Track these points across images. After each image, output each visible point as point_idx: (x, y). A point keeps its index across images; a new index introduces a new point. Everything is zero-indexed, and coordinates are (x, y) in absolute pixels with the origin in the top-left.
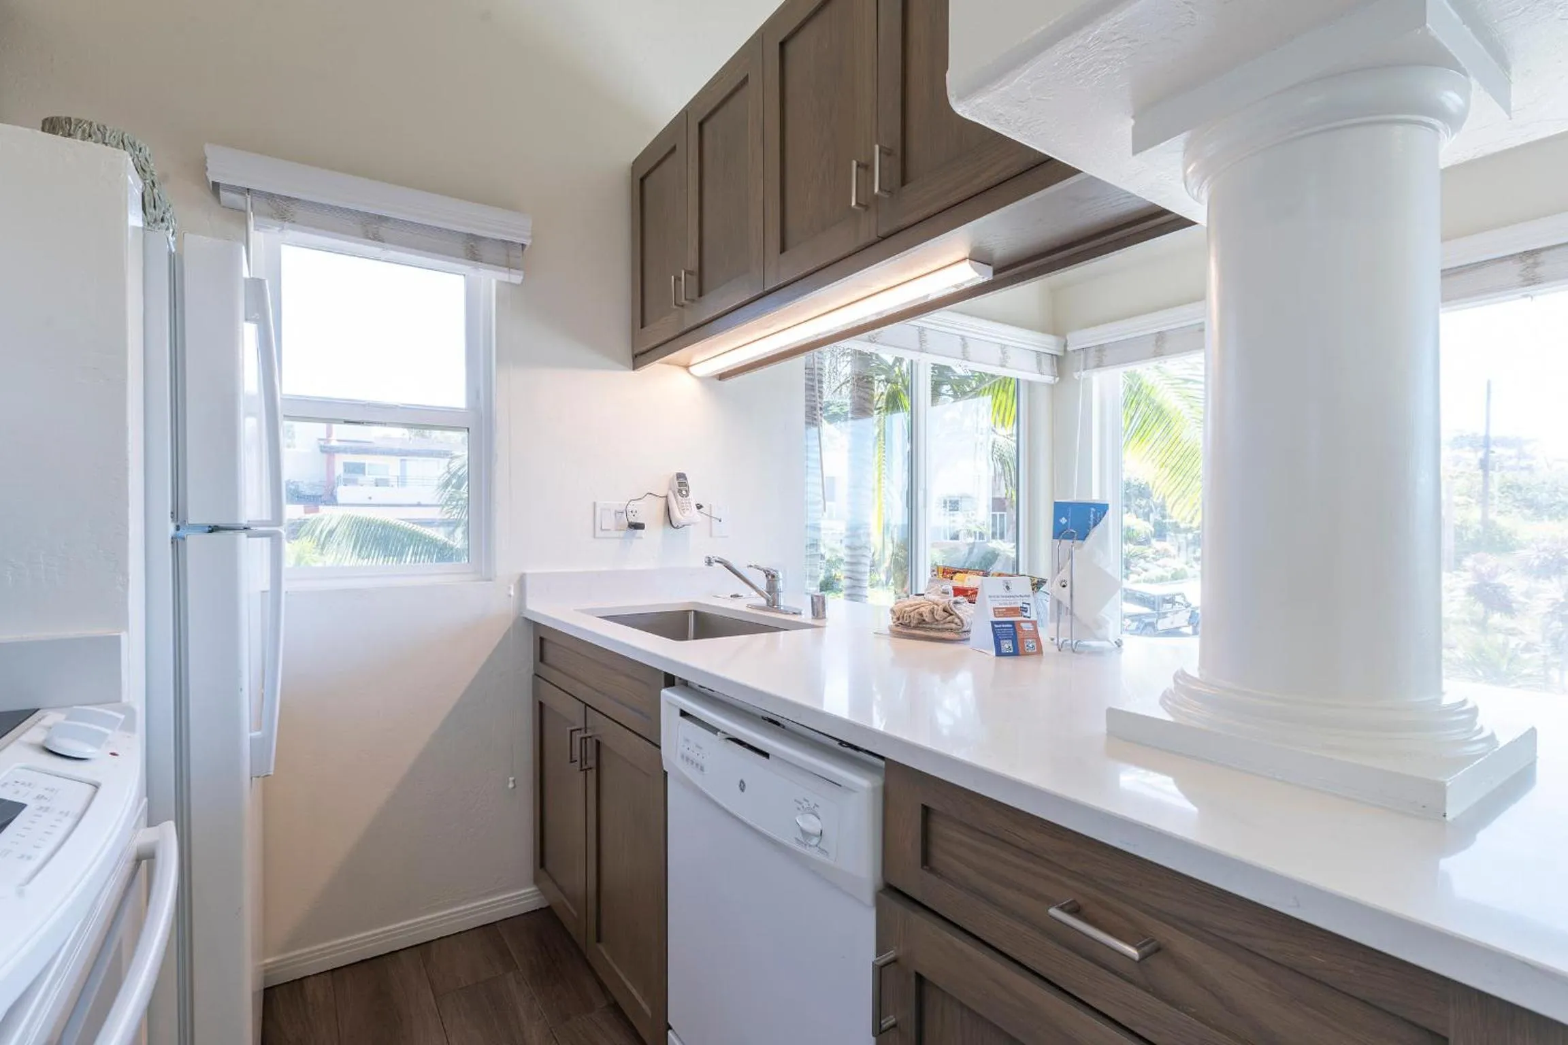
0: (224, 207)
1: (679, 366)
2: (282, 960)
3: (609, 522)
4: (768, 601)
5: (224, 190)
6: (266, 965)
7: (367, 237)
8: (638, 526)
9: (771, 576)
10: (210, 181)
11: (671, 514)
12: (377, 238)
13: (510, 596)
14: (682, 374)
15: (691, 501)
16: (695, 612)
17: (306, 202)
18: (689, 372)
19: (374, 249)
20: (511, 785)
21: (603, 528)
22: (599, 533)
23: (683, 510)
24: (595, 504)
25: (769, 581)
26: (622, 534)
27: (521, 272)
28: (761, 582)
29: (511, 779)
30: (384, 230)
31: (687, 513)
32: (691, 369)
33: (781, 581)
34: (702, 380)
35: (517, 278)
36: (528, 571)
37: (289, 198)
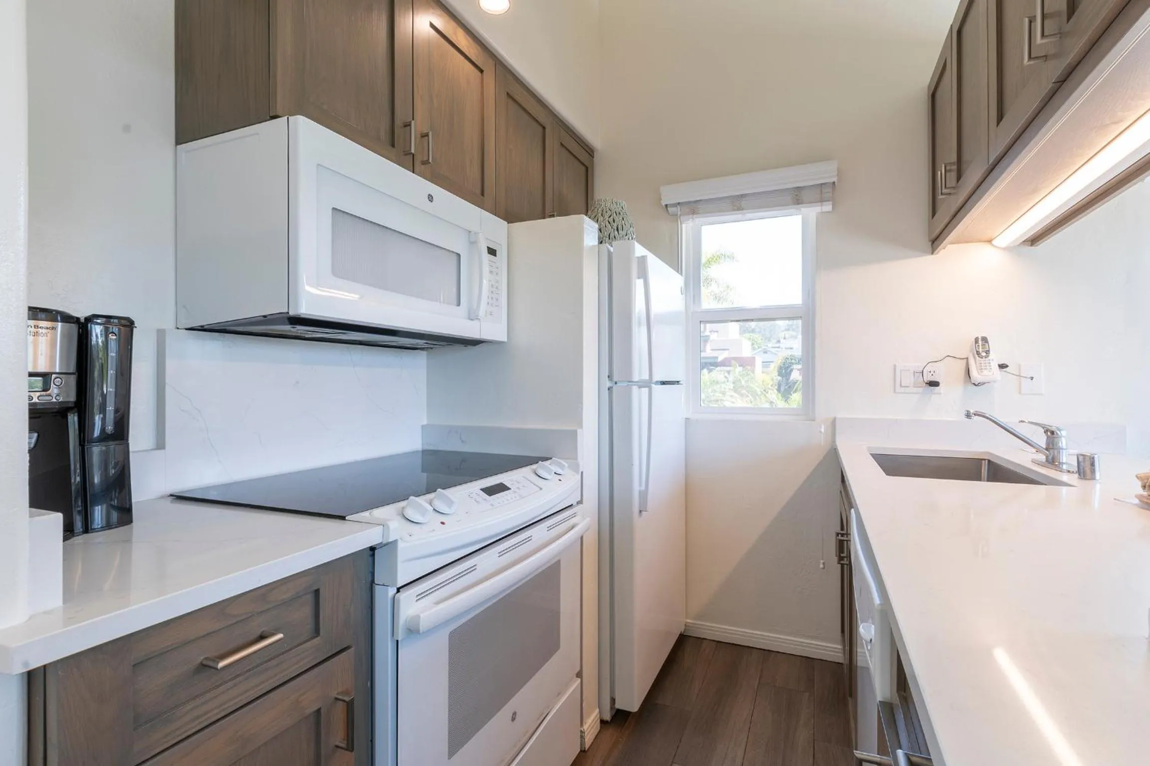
0: (671, 215)
1: (985, 241)
2: (694, 624)
3: (909, 380)
4: (1047, 457)
5: (670, 207)
6: (686, 622)
7: (734, 210)
8: (934, 384)
9: (1051, 434)
10: (663, 204)
11: (970, 373)
12: (740, 209)
13: (821, 432)
14: (986, 249)
15: (991, 362)
16: (989, 461)
17: (706, 200)
18: (993, 245)
19: (738, 216)
20: (821, 566)
21: (903, 385)
22: (898, 389)
23: (980, 369)
24: (895, 366)
25: (1048, 437)
26: (920, 390)
27: (831, 203)
28: (1041, 440)
29: (822, 561)
30: (743, 203)
31: (985, 372)
32: (994, 242)
33: (1063, 440)
34: (1007, 249)
35: (828, 207)
36: (839, 416)
37: (697, 201)
